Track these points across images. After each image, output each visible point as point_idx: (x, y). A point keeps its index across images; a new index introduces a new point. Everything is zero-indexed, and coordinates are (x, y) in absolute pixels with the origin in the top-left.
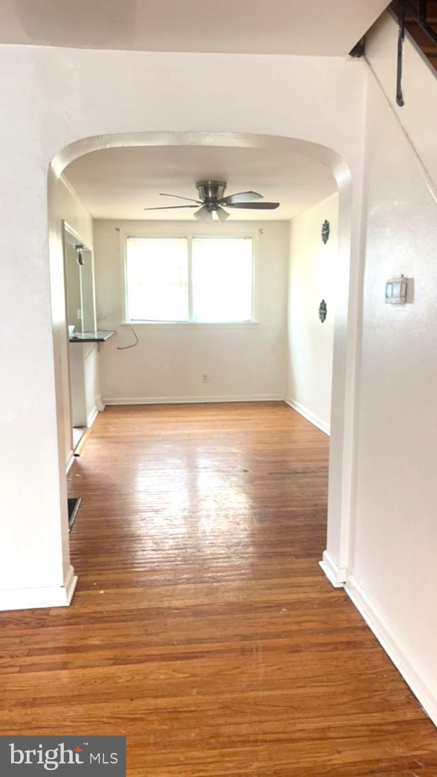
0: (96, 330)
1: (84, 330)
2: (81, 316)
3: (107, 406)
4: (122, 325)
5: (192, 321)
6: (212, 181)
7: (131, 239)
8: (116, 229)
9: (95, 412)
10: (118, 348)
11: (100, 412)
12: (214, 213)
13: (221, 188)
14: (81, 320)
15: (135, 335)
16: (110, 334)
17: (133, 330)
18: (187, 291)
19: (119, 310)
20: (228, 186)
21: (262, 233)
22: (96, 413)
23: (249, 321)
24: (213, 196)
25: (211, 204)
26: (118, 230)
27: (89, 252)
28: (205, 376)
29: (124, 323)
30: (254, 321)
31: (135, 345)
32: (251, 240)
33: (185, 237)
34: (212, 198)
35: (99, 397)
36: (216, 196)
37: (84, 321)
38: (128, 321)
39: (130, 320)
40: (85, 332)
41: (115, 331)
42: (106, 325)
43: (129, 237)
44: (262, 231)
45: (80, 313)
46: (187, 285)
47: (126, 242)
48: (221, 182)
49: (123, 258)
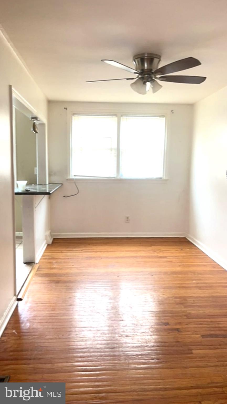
0: (47, 183)
1: (39, 182)
2: (36, 173)
3: (54, 239)
4: (67, 180)
5: (119, 178)
6: (148, 54)
7: (75, 116)
8: (65, 108)
9: (44, 246)
10: (64, 196)
11: (48, 245)
12: (148, 84)
13: (156, 60)
14: (36, 175)
15: (77, 187)
16: (58, 186)
17: (75, 183)
18: (116, 155)
19: (66, 168)
20: (162, 59)
21: (173, 113)
22: (46, 245)
23: (161, 178)
24: (149, 68)
25: (146, 76)
26: (66, 109)
27: (43, 125)
28: (128, 218)
29: (68, 178)
30: (164, 178)
31: (77, 194)
32: (164, 118)
33: (116, 115)
34: (147, 69)
35: (48, 233)
36: (151, 68)
37: (39, 176)
38: (72, 176)
39: (73, 175)
40: (39, 185)
41: (62, 184)
42: (55, 179)
43: (74, 114)
44: (173, 111)
45: (36, 170)
46: (116, 150)
47: (72, 119)
48: (157, 55)
49: (69, 132)
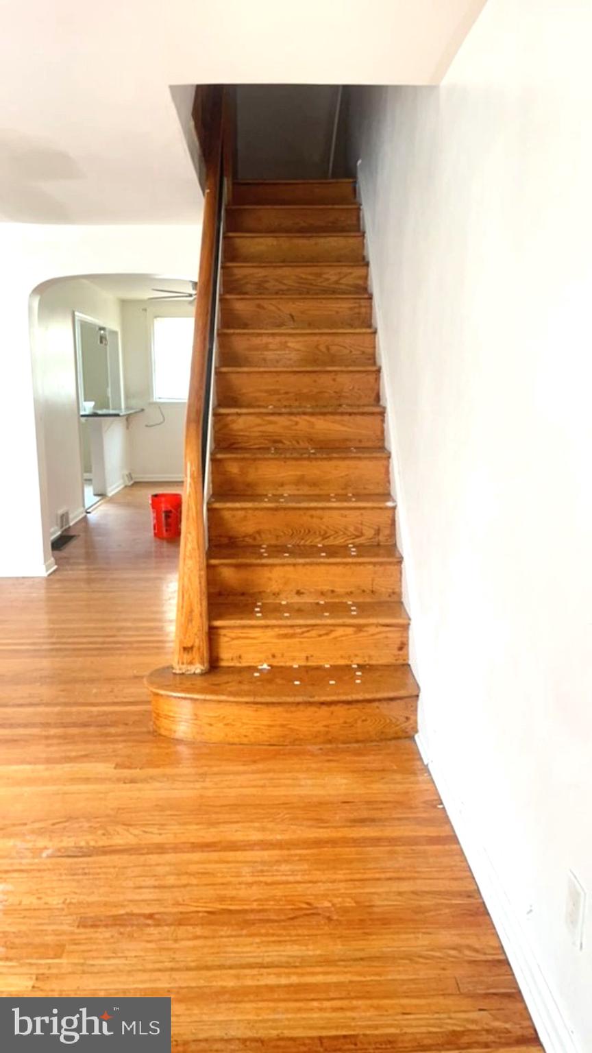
0: (123, 406)
1: (112, 407)
2: (108, 394)
3: (135, 482)
4: (150, 403)
7: (158, 319)
8: (143, 309)
9: (120, 485)
10: (147, 426)
11: (125, 486)
15: (162, 413)
17: (159, 408)
19: (148, 389)
22: (122, 487)
26: (145, 310)
27: (115, 336)
29: (151, 401)
31: (162, 423)
35: (126, 472)
37: (112, 398)
38: (156, 398)
40: (112, 409)
41: (143, 409)
42: (133, 402)
43: (156, 317)
45: (108, 391)
47: (153, 321)
49: (151, 339)
